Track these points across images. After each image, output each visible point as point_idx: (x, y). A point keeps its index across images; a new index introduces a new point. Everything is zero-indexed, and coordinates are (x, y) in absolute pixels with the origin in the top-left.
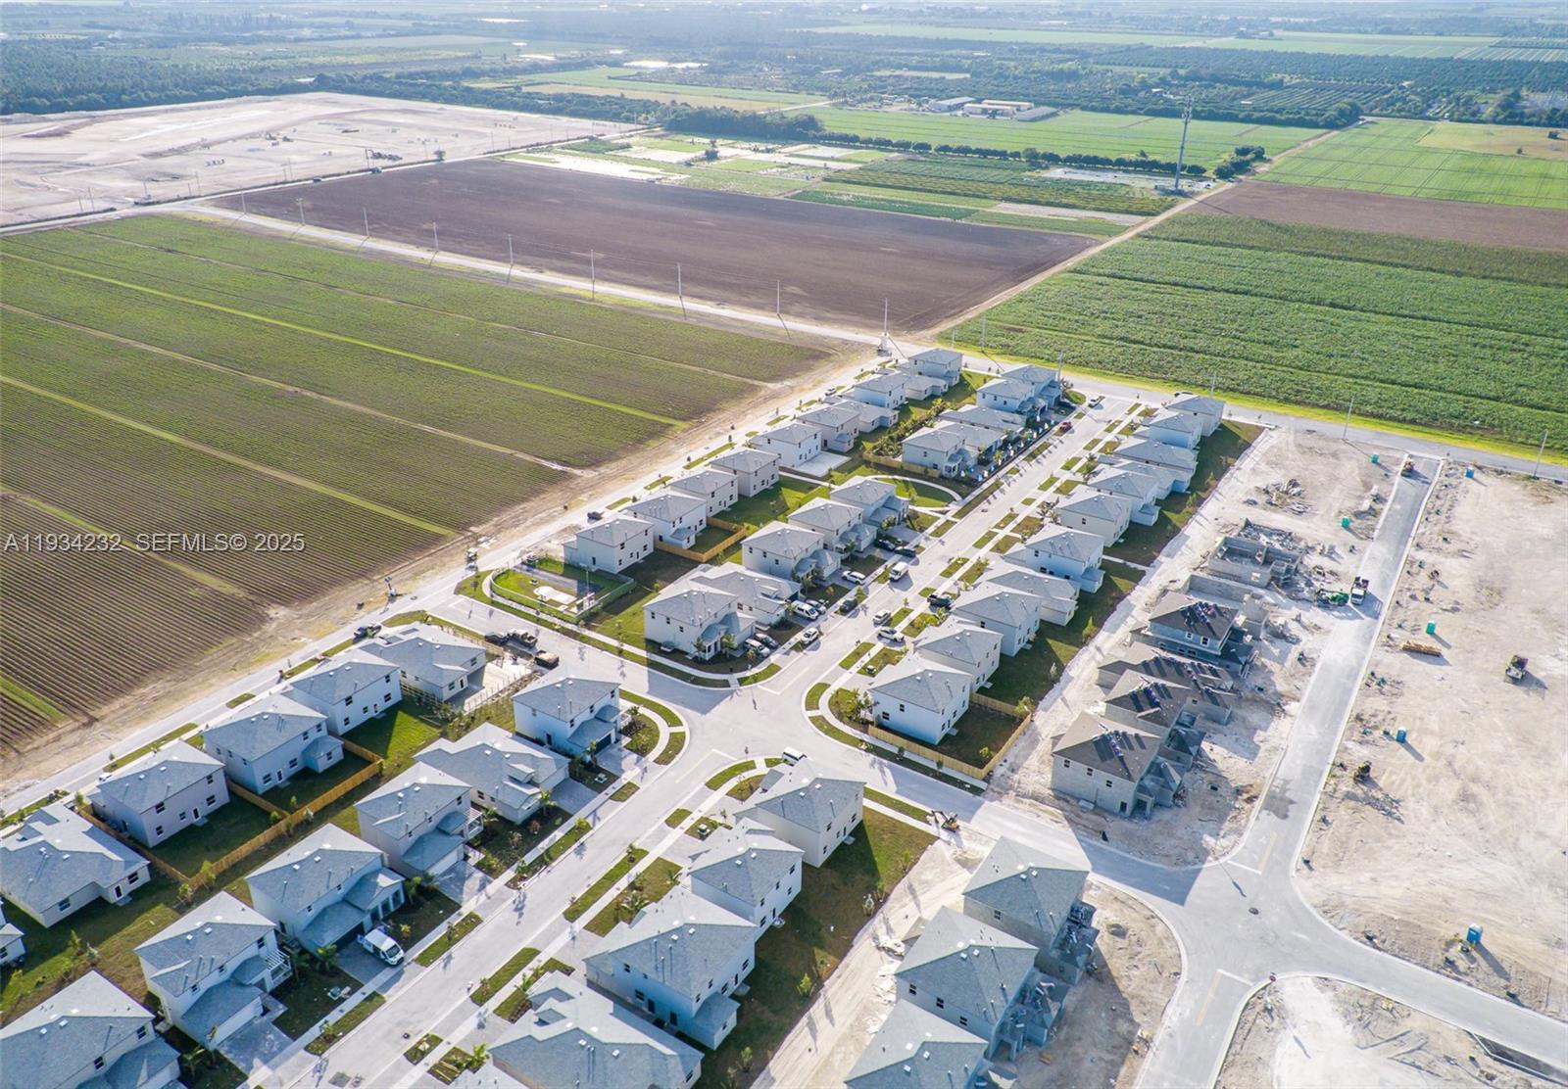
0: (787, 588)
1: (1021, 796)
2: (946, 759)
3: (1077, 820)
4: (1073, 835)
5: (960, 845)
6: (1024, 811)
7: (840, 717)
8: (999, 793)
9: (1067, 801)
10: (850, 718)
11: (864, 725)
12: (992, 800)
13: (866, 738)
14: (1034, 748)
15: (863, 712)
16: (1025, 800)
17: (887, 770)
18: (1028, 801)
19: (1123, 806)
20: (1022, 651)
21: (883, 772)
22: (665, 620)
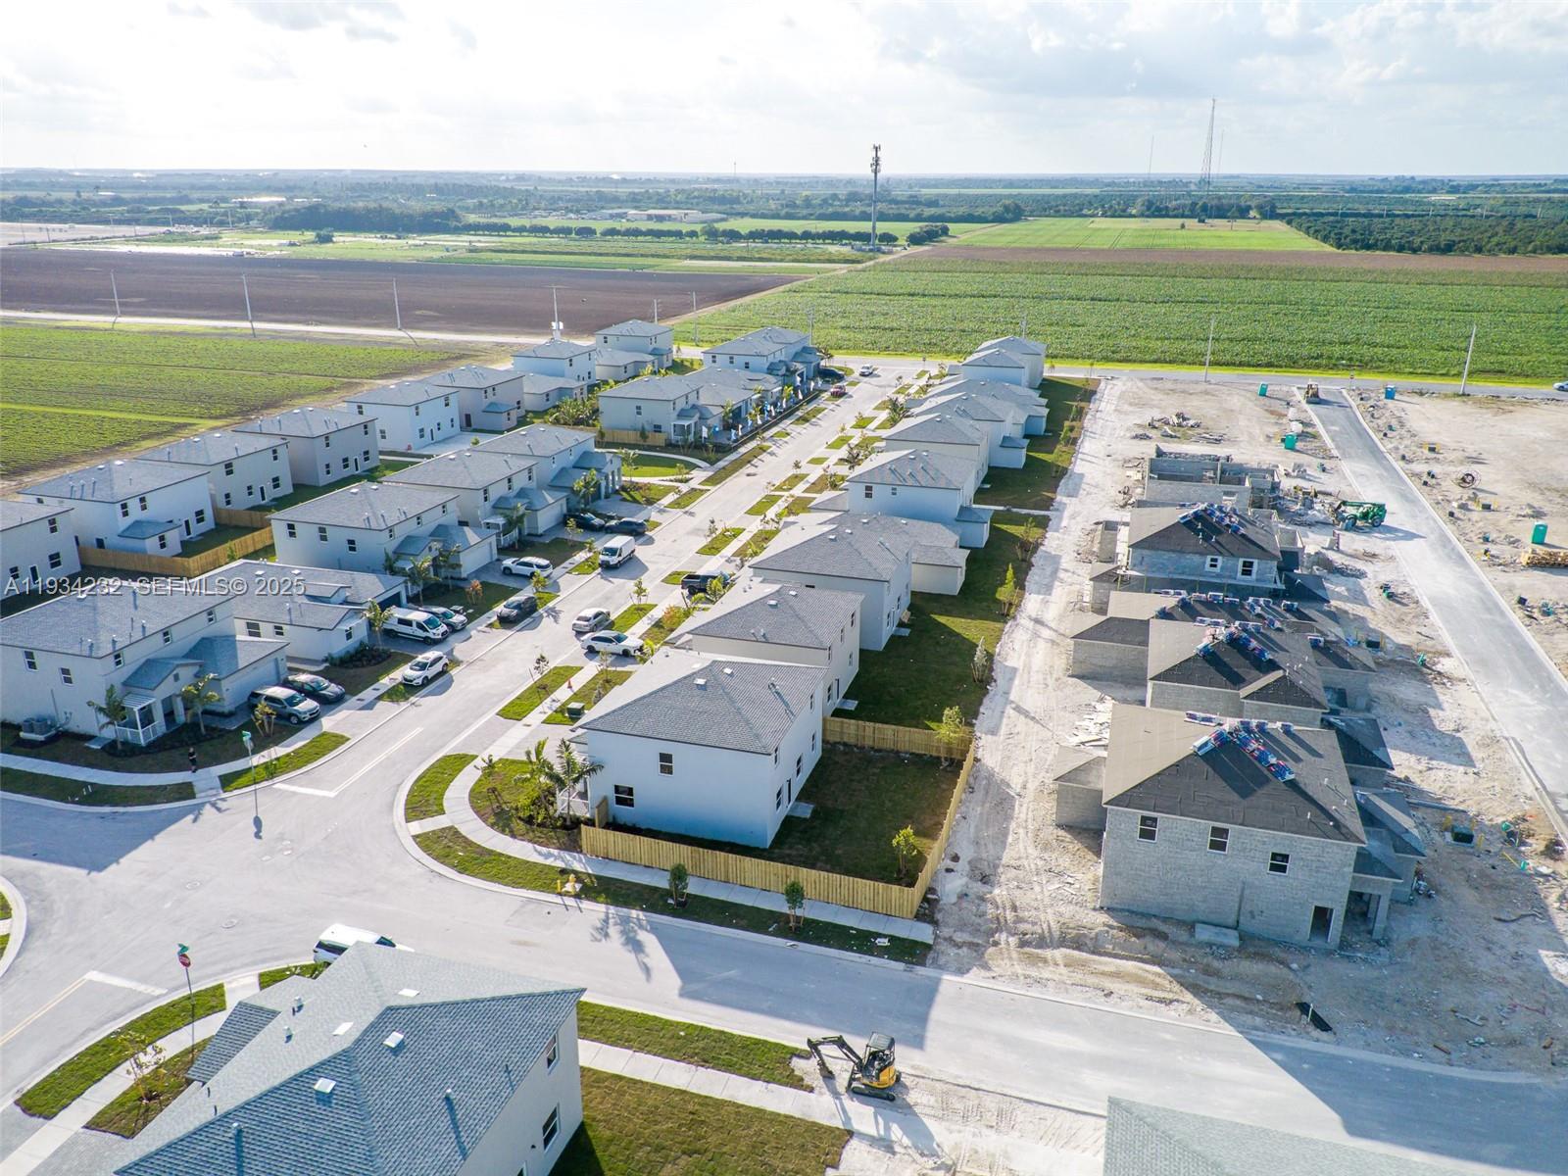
0: (370, 587)
1: (1034, 942)
2: (807, 877)
3: (1213, 984)
4: (1228, 1030)
5: (924, 1144)
6: (1061, 985)
7: (502, 820)
8: (972, 945)
9: (1162, 936)
10: (530, 820)
11: (569, 830)
12: (961, 971)
13: (577, 863)
14: (1008, 818)
15: (561, 797)
16: (1048, 953)
17: (648, 939)
18: (1059, 954)
19: (1322, 916)
20: (894, 640)
21: (637, 947)
22: (23, 661)
